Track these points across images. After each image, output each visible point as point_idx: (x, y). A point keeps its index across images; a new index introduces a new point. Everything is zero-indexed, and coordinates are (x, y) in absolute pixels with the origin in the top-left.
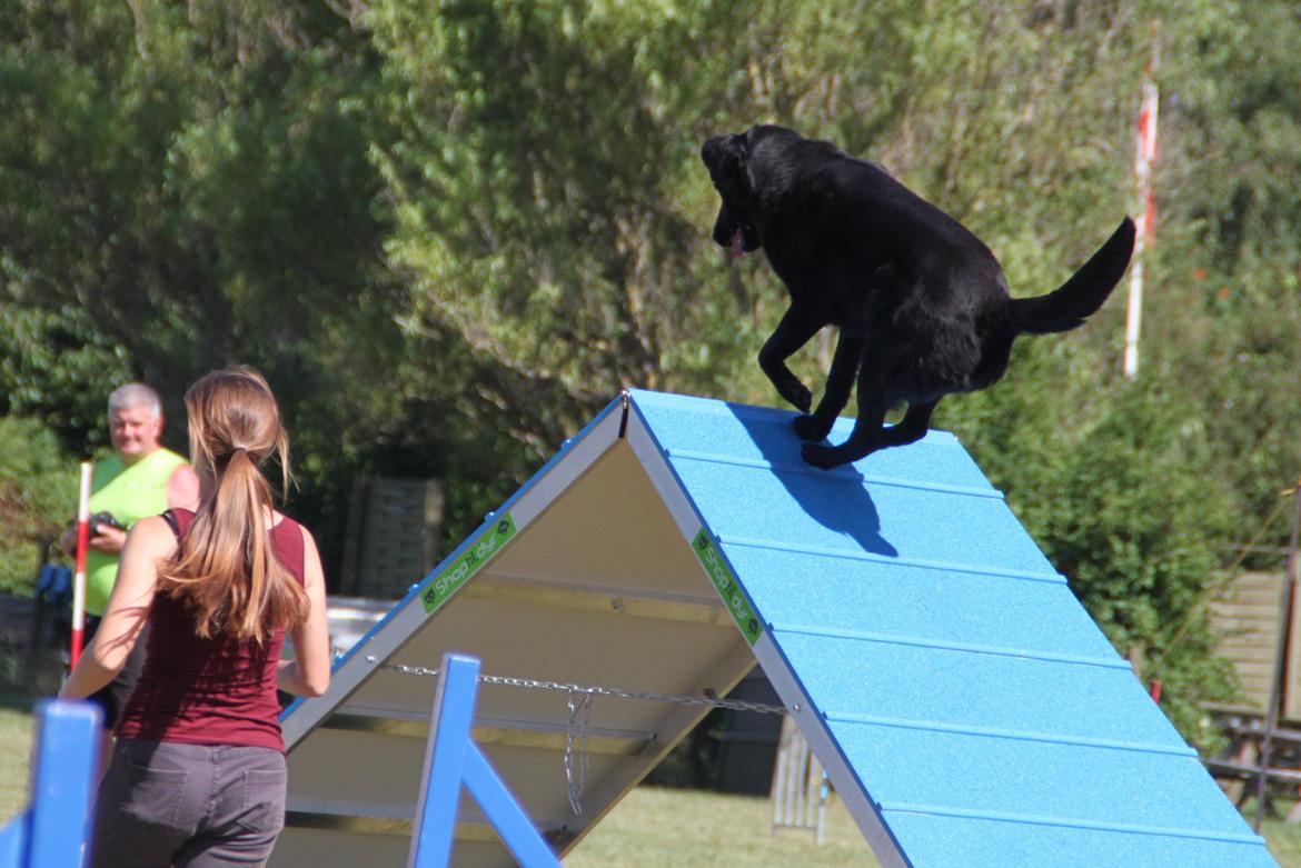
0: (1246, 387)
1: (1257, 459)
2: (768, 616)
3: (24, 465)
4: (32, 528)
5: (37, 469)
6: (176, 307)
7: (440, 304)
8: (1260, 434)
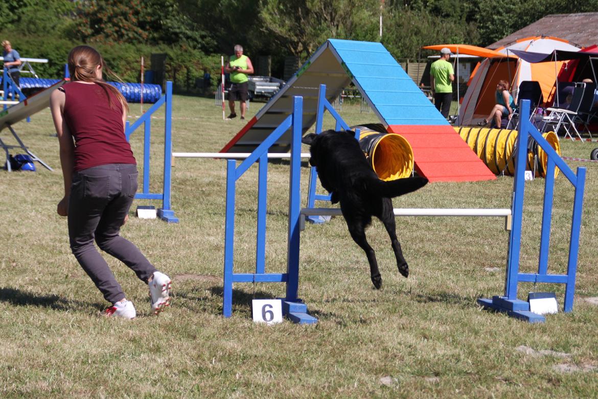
0: (397, 32)
1: (400, 44)
2: (354, 75)
3: (199, 57)
4: (201, 67)
5: (201, 58)
6: (223, 29)
7: (269, 25)
8: (400, 40)
